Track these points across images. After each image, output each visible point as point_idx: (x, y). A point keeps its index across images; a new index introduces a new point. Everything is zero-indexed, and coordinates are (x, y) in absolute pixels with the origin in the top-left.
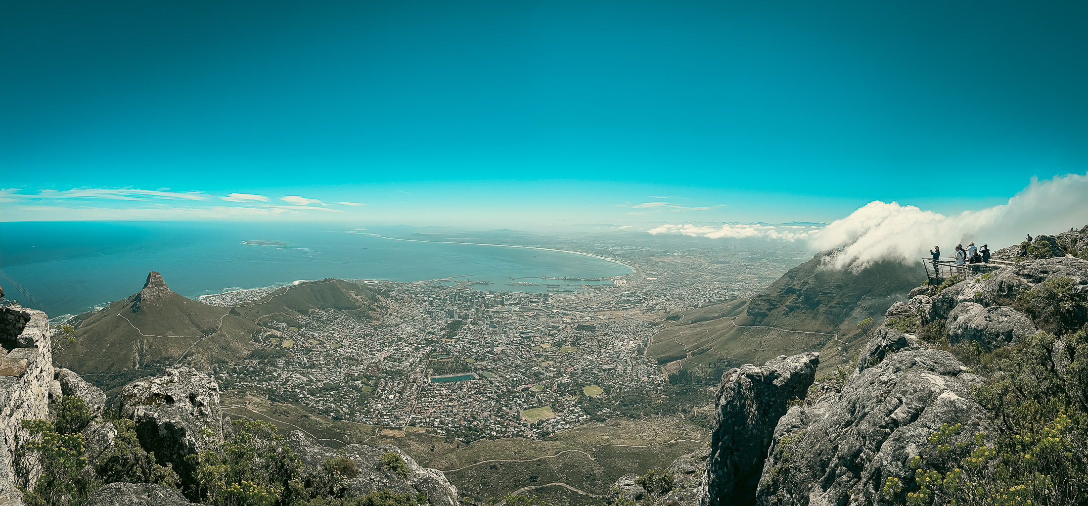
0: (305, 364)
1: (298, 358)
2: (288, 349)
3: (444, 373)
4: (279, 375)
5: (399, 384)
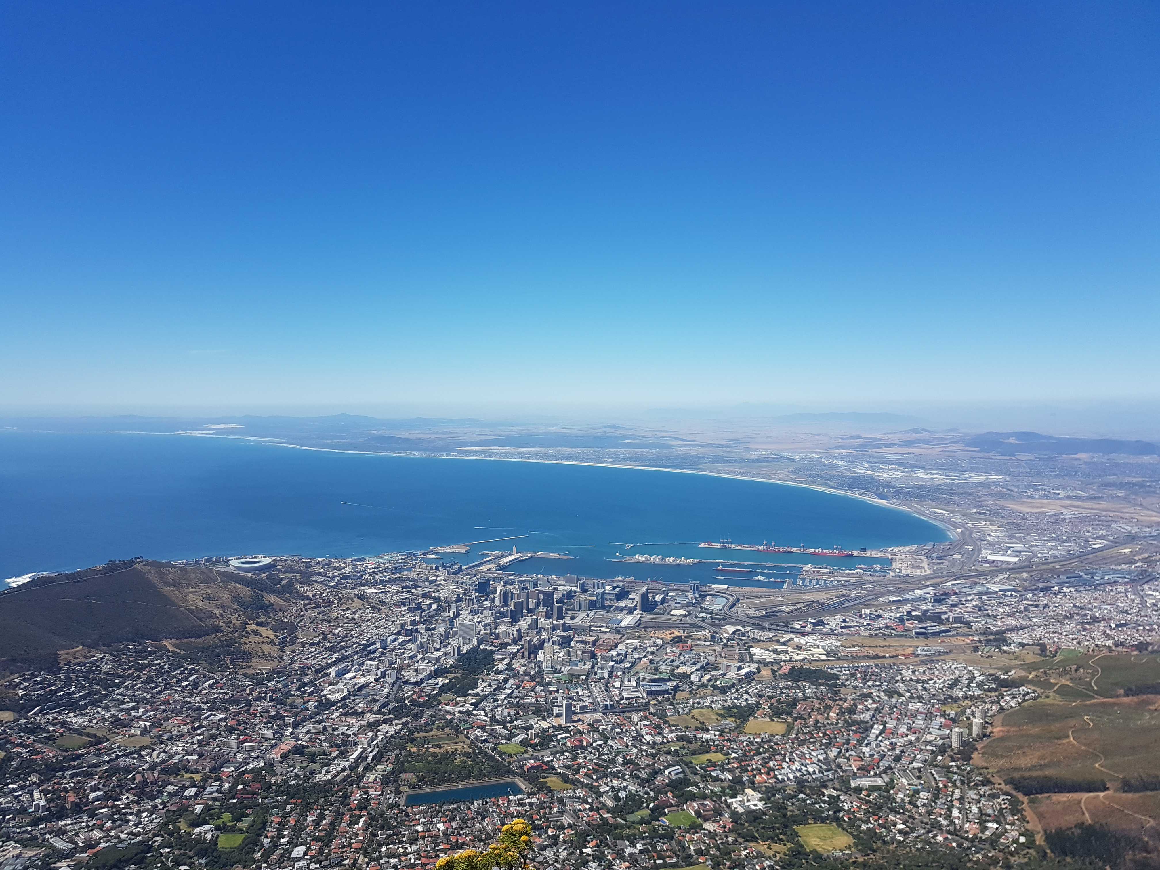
3: (441, 783)
5: (320, 817)
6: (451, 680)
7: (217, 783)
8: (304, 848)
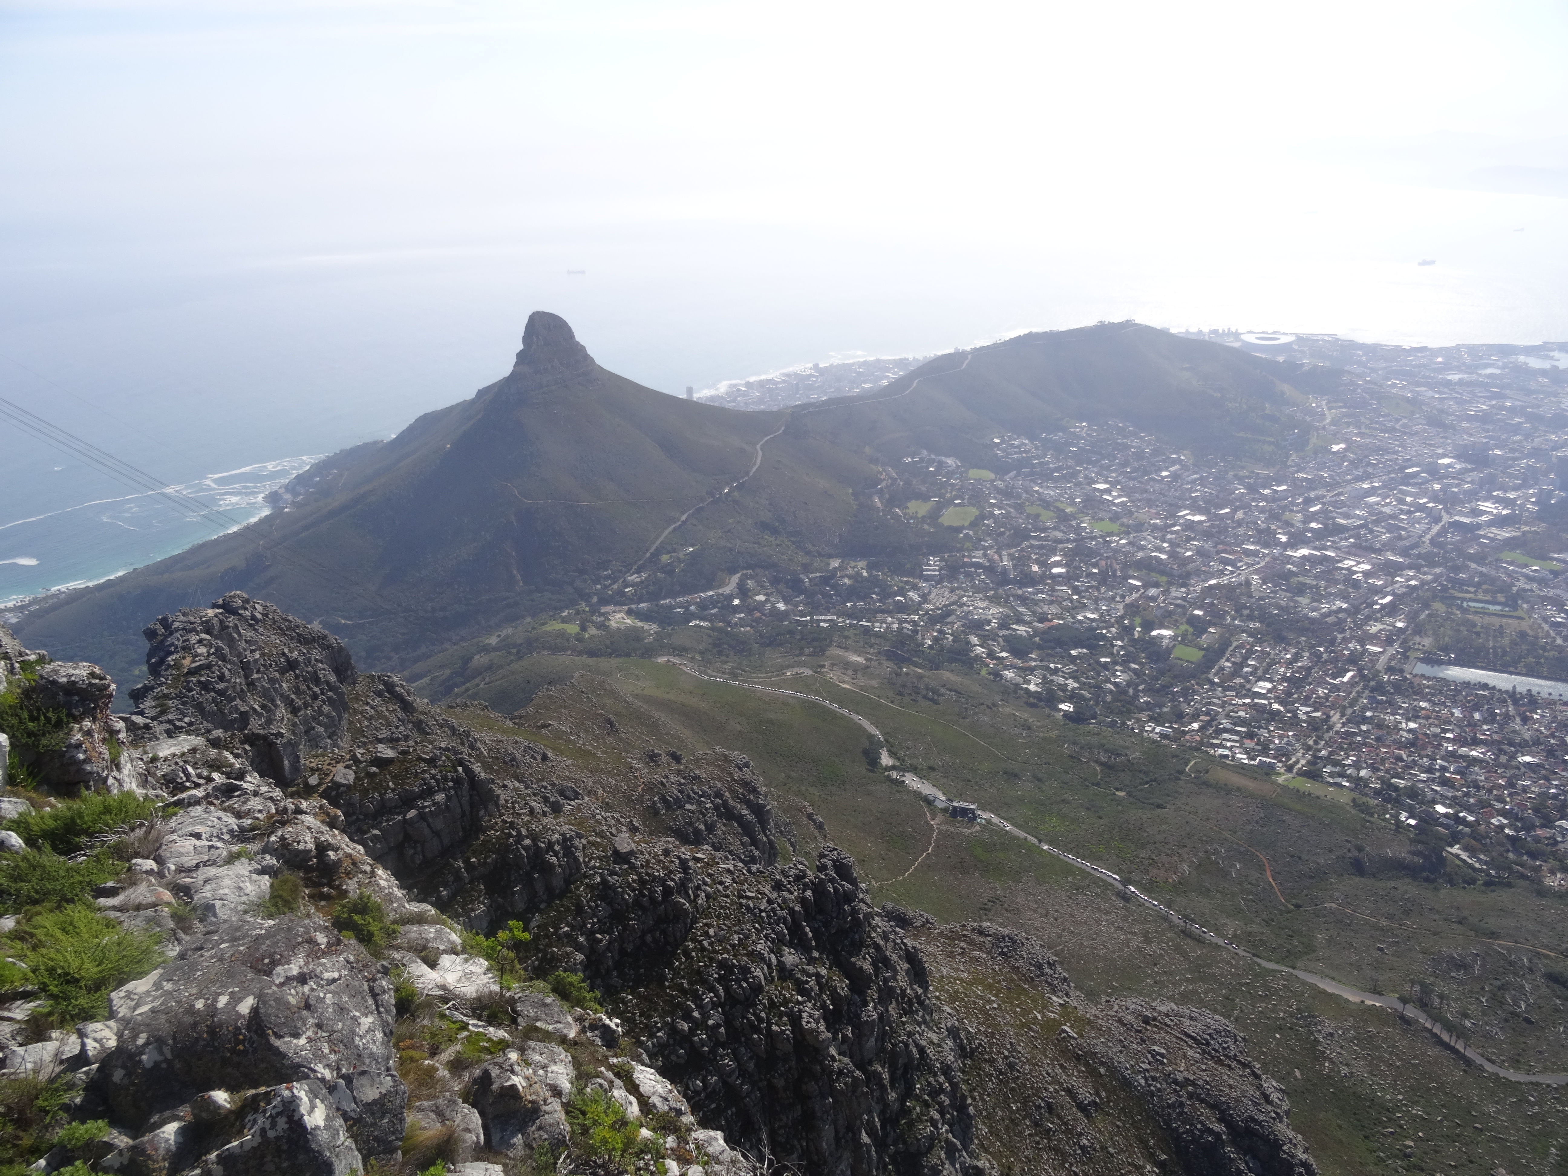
0: (1005, 571)
1: (985, 555)
2: (959, 530)
4: (925, 598)
5: (1297, 658)
6: (1524, 533)
7: (1183, 590)
8: (1268, 685)
